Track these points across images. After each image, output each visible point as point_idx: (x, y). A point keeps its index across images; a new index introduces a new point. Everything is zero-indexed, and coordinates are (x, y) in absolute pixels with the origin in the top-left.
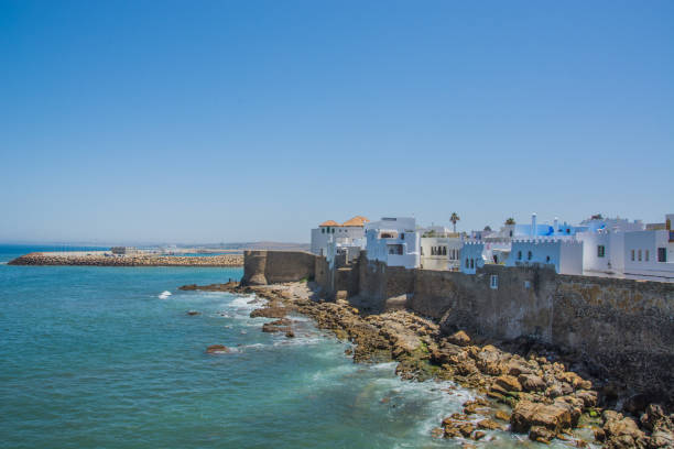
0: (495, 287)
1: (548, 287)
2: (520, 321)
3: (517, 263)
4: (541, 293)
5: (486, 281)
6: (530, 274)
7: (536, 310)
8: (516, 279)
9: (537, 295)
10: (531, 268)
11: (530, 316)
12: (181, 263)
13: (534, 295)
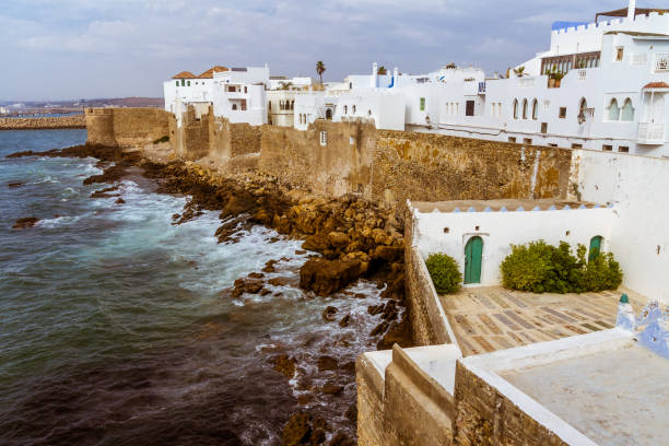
0: (324, 144)
1: (369, 143)
2: (345, 178)
3: (343, 118)
4: (363, 149)
5: (316, 137)
6: (353, 130)
7: (359, 166)
8: (342, 135)
9: (360, 151)
10: (355, 123)
11: (354, 174)
12: (22, 125)
13: (357, 152)
